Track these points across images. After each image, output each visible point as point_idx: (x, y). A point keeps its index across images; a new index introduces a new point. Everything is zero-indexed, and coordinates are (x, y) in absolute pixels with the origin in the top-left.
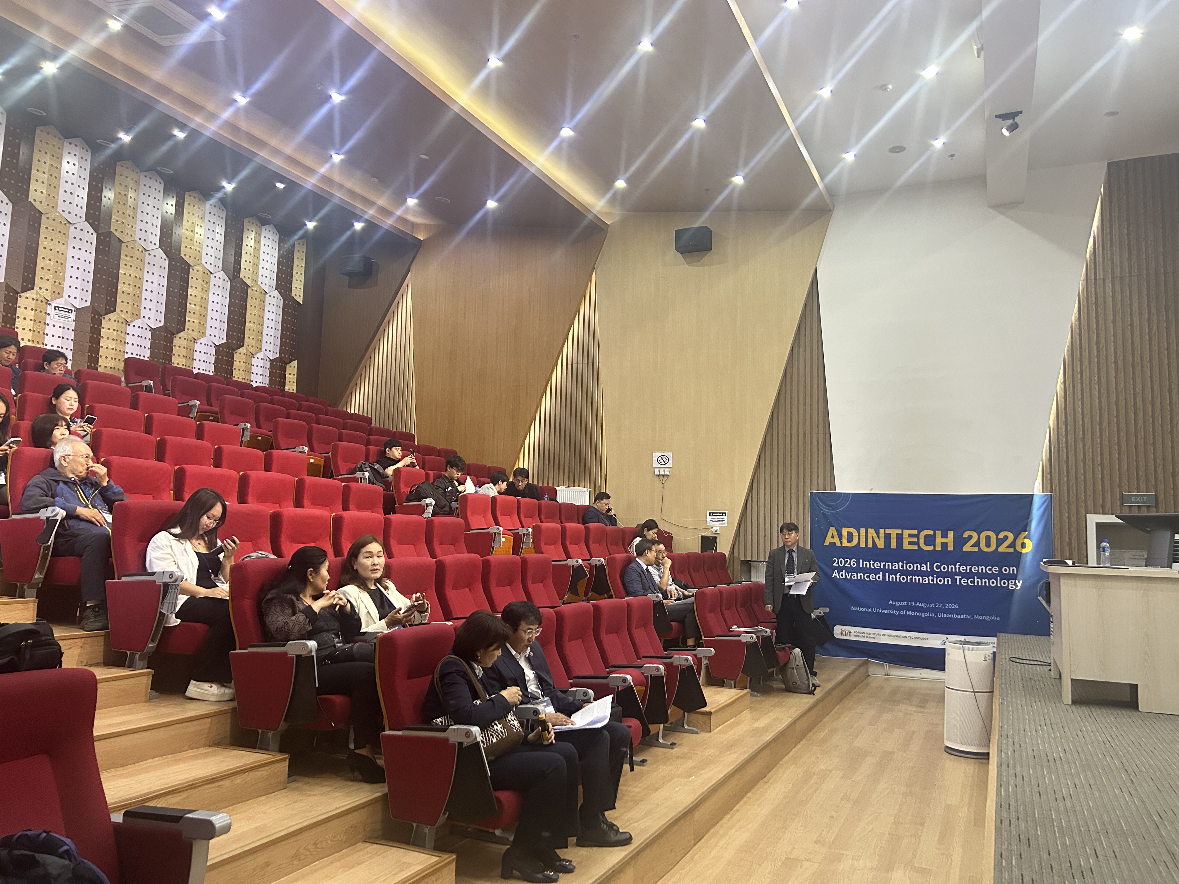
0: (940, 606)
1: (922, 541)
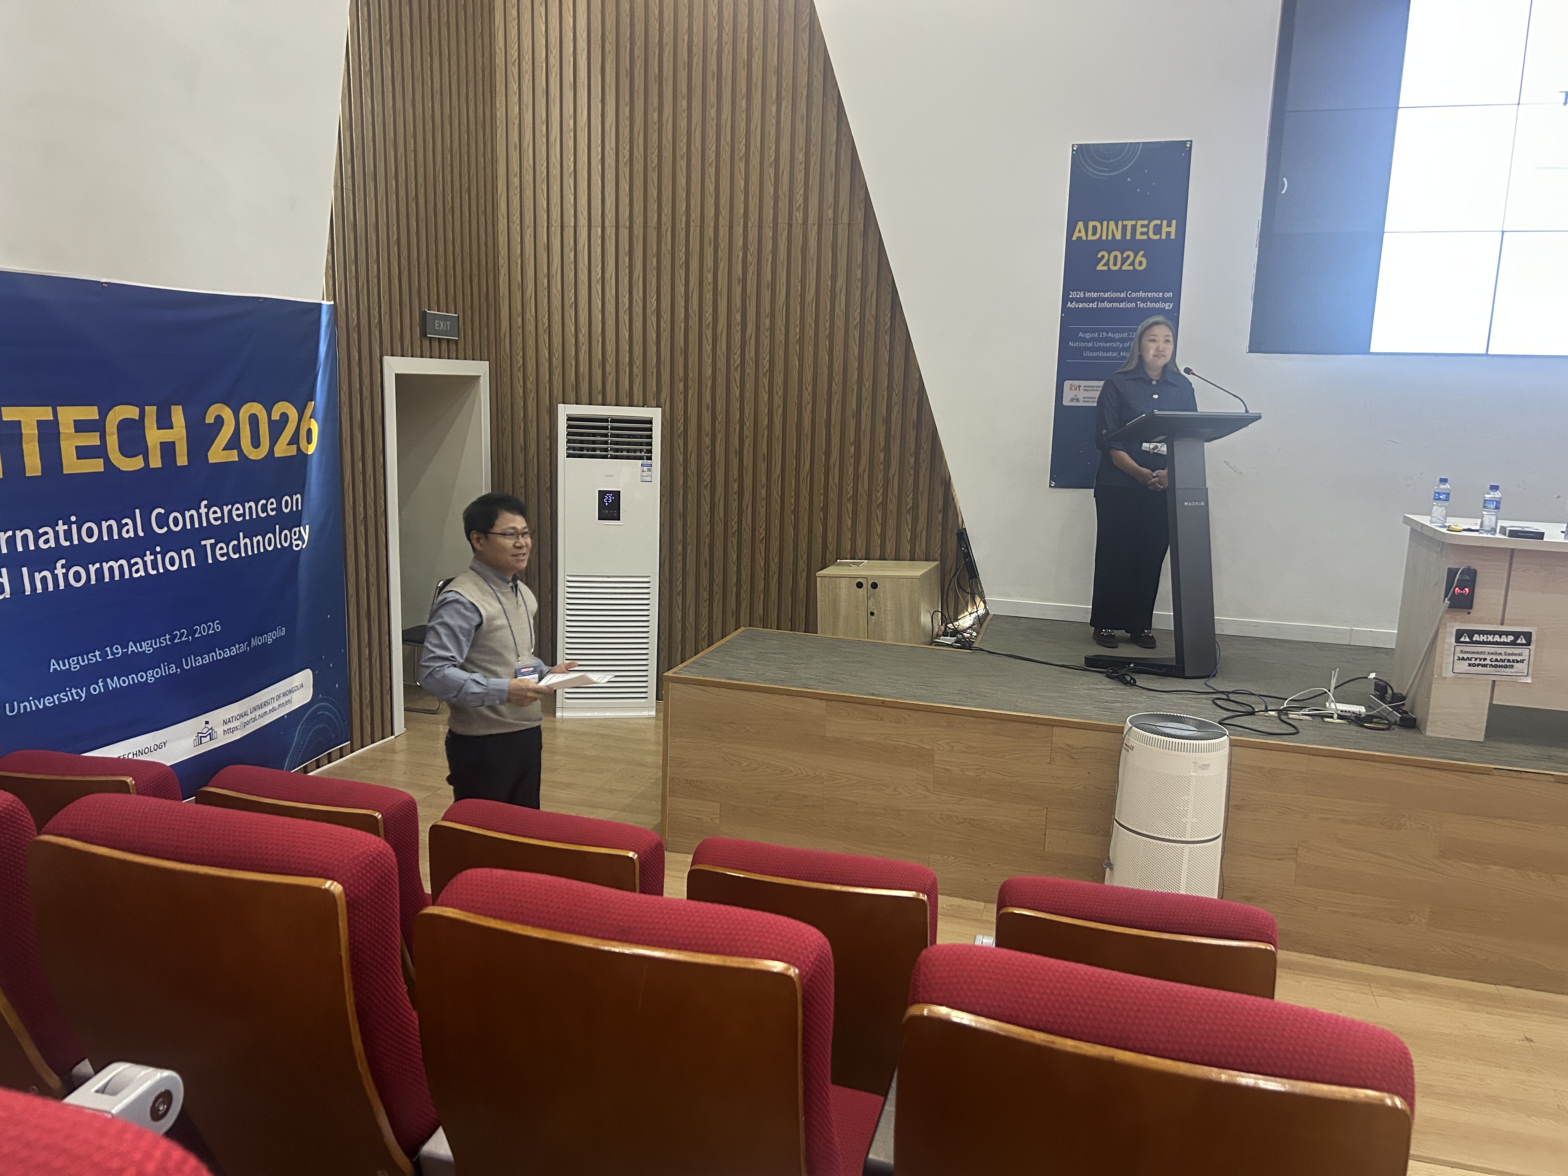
0: (182, 636)
1: (113, 441)
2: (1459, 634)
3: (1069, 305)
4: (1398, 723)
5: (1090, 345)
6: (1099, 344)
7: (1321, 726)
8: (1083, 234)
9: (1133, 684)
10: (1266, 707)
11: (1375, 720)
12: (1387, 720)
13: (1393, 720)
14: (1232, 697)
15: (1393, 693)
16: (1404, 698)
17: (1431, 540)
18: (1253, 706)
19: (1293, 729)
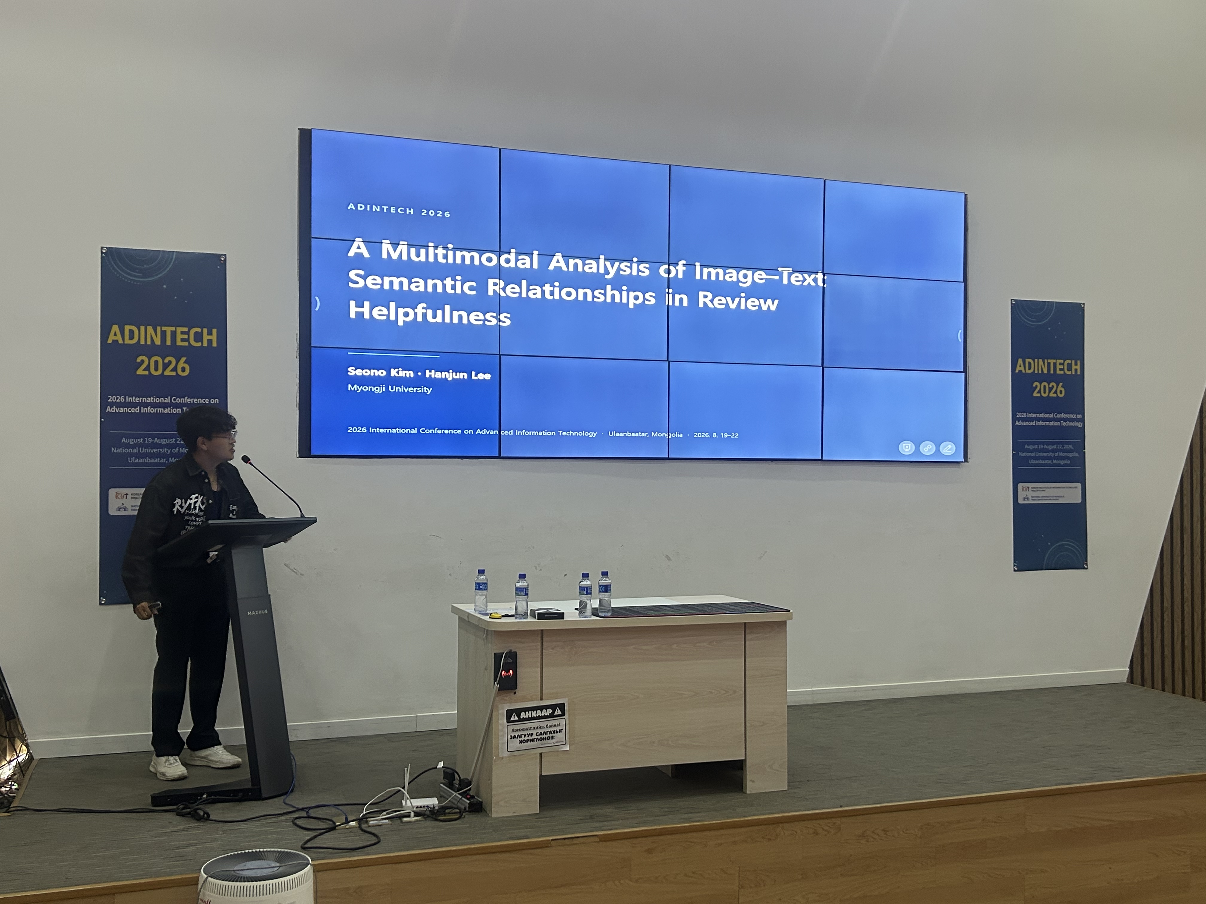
2: (510, 713)
3: (108, 409)
4: (467, 809)
5: (135, 451)
6: (144, 450)
7: (400, 828)
8: (119, 338)
9: (206, 818)
10: (346, 818)
11: (447, 811)
12: (457, 808)
13: (463, 807)
14: (312, 813)
15: (460, 780)
16: (470, 783)
17: (477, 627)
18: (334, 819)
19: (374, 838)
